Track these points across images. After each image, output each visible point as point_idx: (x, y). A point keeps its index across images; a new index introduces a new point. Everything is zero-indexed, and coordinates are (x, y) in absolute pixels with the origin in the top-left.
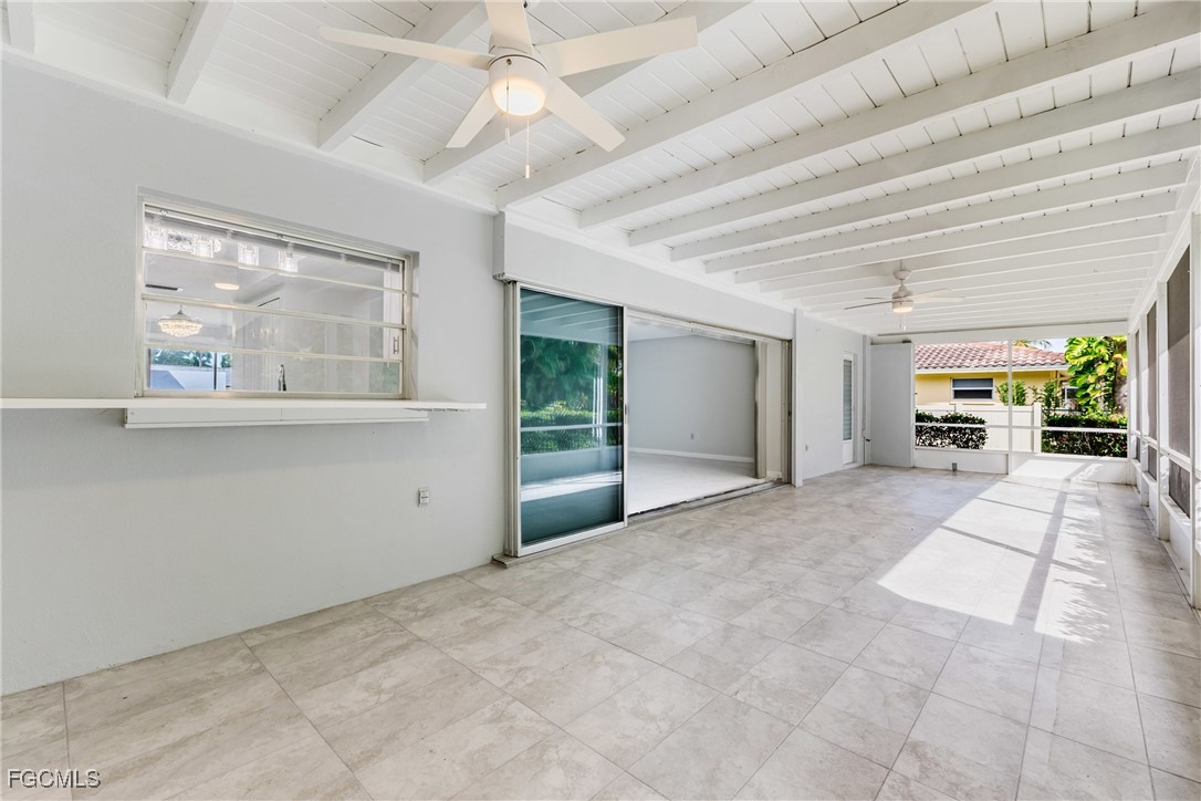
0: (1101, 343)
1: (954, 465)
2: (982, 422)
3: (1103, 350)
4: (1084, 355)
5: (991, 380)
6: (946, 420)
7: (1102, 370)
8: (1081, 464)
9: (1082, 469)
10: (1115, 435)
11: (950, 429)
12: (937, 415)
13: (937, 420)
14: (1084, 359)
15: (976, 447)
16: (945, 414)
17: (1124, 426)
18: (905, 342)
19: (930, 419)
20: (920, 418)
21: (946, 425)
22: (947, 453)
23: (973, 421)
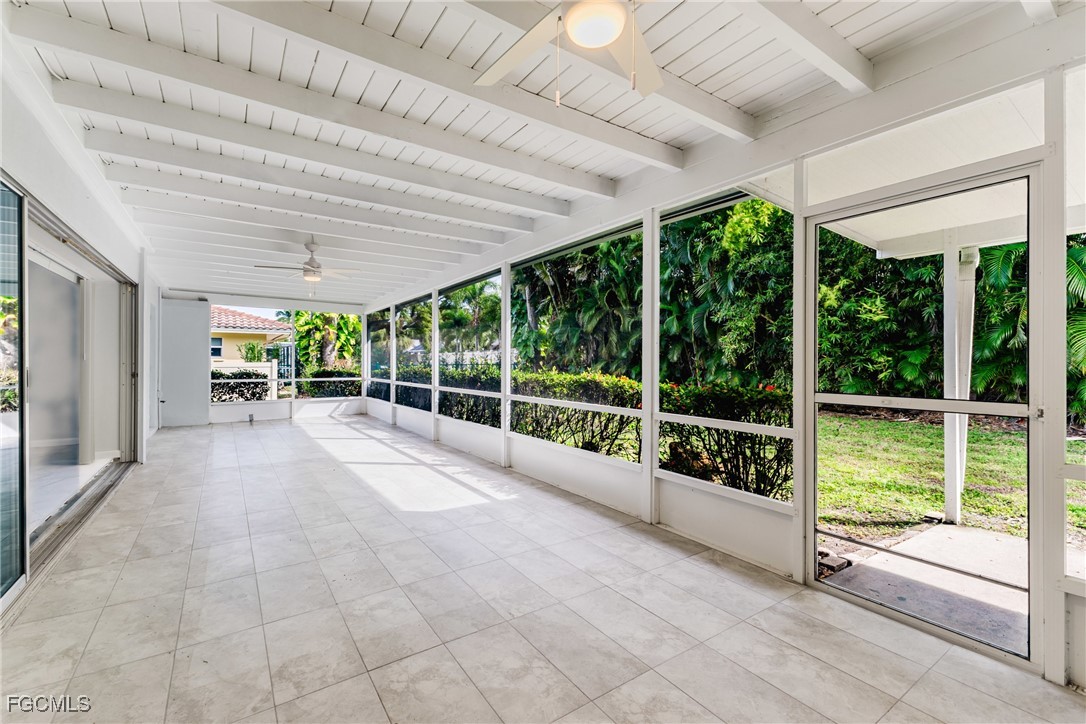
0: (317, 317)
1: (251, 416)
2: (265, 377)
3: (319, 322)
4: (307, 324)
5: (220, 339)
6: (235, 376)
7: (318, 336)
8: (337, 404)
9: (338, 407)
10: (353, 382)
11: (239, 385)
12: (227, 372)
13: (228, 377)
14: (306, 328)
15: (259, 398)
16: (235, 371)
17: (359, 375)
18: (201, 300)
19: (221, 376)
20: (215, 375)
21: (232, 382)
22: (238, 407)
23: (257, 376)
